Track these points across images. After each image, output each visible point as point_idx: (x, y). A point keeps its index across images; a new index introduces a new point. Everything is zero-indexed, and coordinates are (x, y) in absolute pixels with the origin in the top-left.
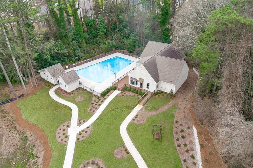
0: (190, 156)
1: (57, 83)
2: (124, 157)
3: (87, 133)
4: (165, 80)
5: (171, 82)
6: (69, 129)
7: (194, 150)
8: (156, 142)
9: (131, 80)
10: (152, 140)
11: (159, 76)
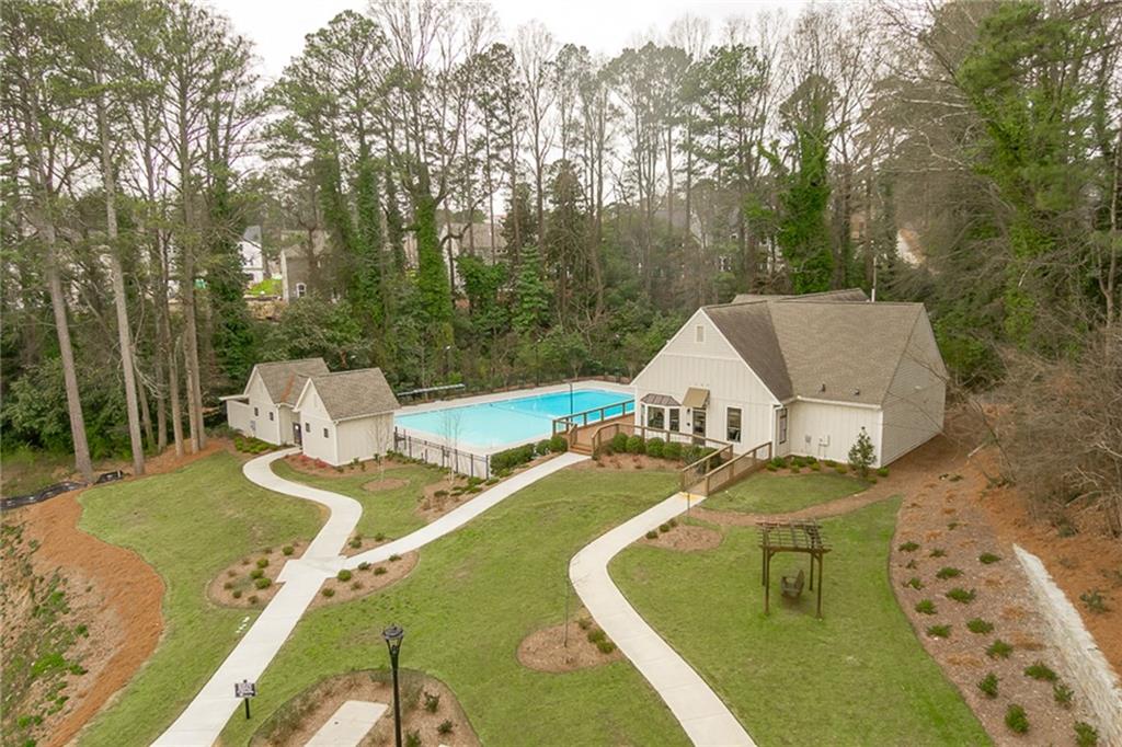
0: (1022, 673)
1: (293, 443)
2: (582, 665)
3: (383, 577)
4: (824, 390)
5: (858, 394)
6: (291, 563)
7: (1041, 647)
8: (784, 616)
9: (646, 406)
10: (761, 610)
11: (792, 378)
